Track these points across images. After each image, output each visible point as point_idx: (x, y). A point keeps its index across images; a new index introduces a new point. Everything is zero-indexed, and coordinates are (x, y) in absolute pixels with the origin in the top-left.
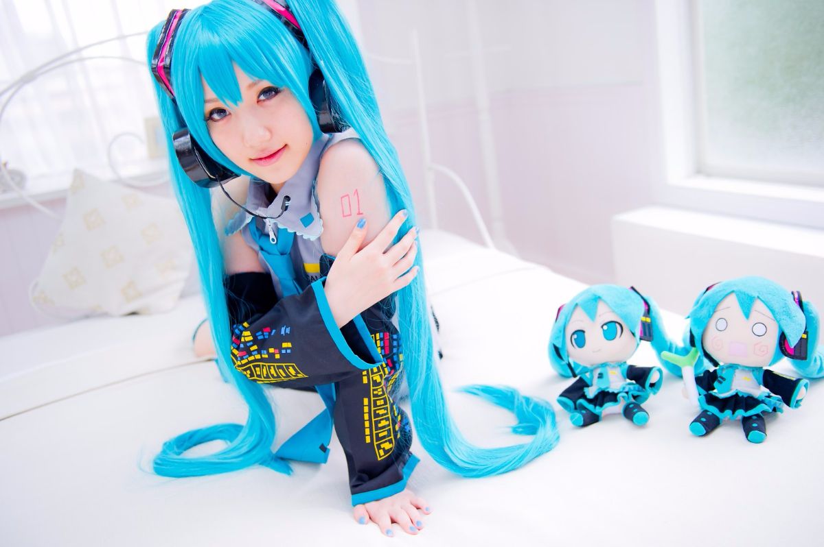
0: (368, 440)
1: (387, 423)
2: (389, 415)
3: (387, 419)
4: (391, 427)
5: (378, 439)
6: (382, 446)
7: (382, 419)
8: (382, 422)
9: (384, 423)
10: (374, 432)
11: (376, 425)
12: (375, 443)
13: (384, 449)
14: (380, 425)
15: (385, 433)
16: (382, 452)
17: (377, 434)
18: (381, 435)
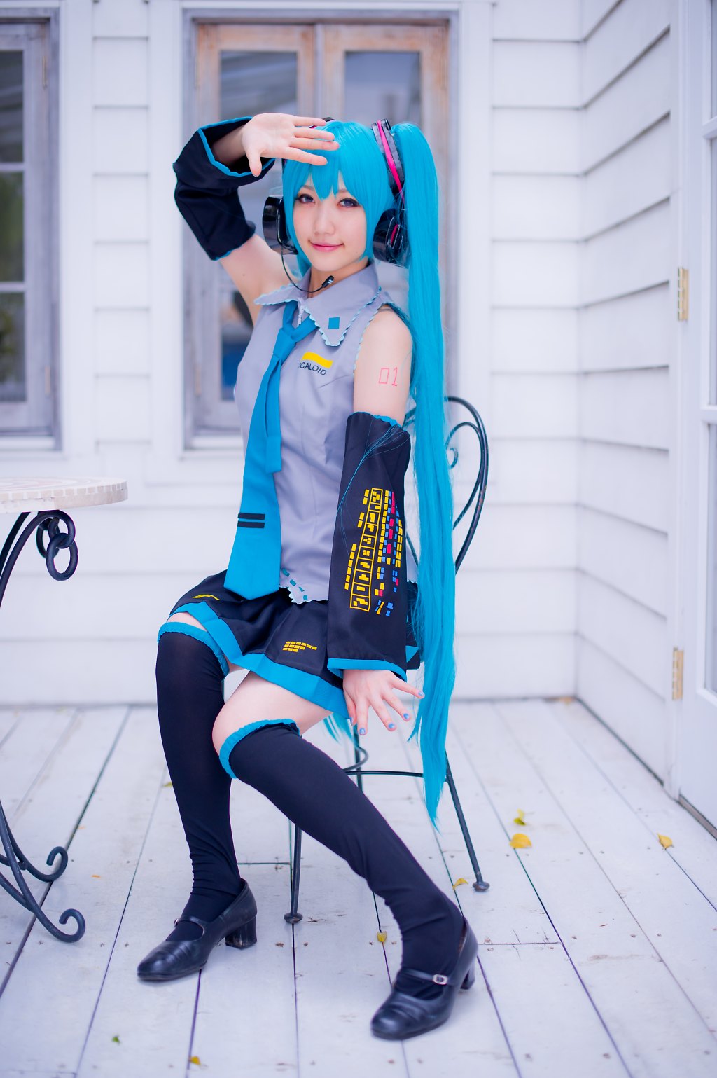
0: (347, 587)
1: (367, 579)
2: (371, 573)
3: (368, 575)
4: (370, 586)
5: (356, 591)
6: (358, 599)
7: (364, 573)
9: (363, 577)
10: (354, 583)
11: (357, 578)
12: (352, 594)
13: (358, 602)
14: (360, 578)
15: (363, 589)
16: (355, 603)
17: (355, 586)
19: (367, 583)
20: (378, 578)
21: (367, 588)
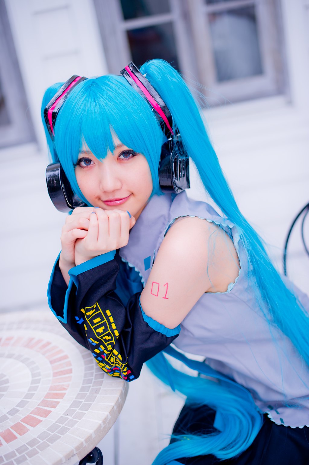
1: (97, 331)
3: (99, 334)
4: (92, 328)
5: (99, 315)
7: (102, 333)
8: (103, 331)
9: (100, 330)
10: (106, 320)
12: (101, 311)
14: (103, 328)
15: (95, 321)
17: (102, 319)
18: (98, 319)
19: (96, 328)
20: (91, 339)
21: (93, 324)
